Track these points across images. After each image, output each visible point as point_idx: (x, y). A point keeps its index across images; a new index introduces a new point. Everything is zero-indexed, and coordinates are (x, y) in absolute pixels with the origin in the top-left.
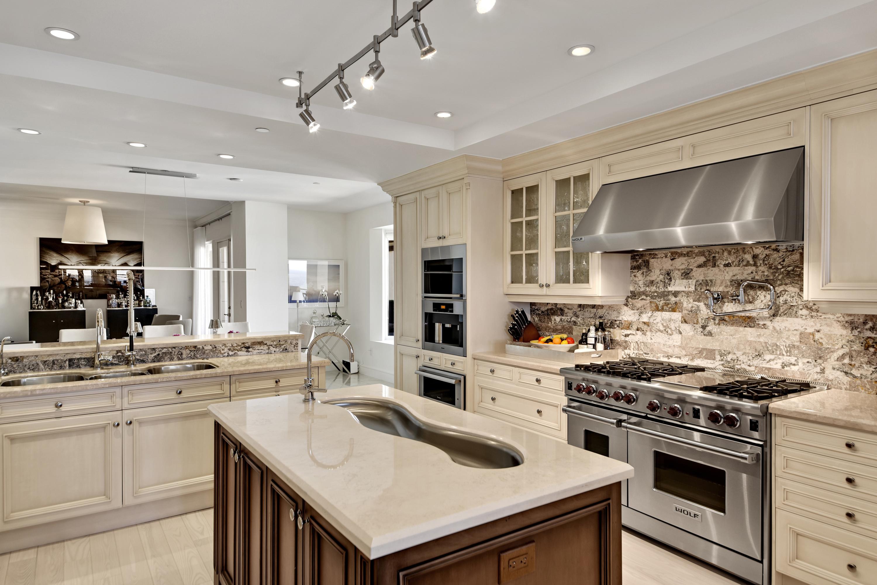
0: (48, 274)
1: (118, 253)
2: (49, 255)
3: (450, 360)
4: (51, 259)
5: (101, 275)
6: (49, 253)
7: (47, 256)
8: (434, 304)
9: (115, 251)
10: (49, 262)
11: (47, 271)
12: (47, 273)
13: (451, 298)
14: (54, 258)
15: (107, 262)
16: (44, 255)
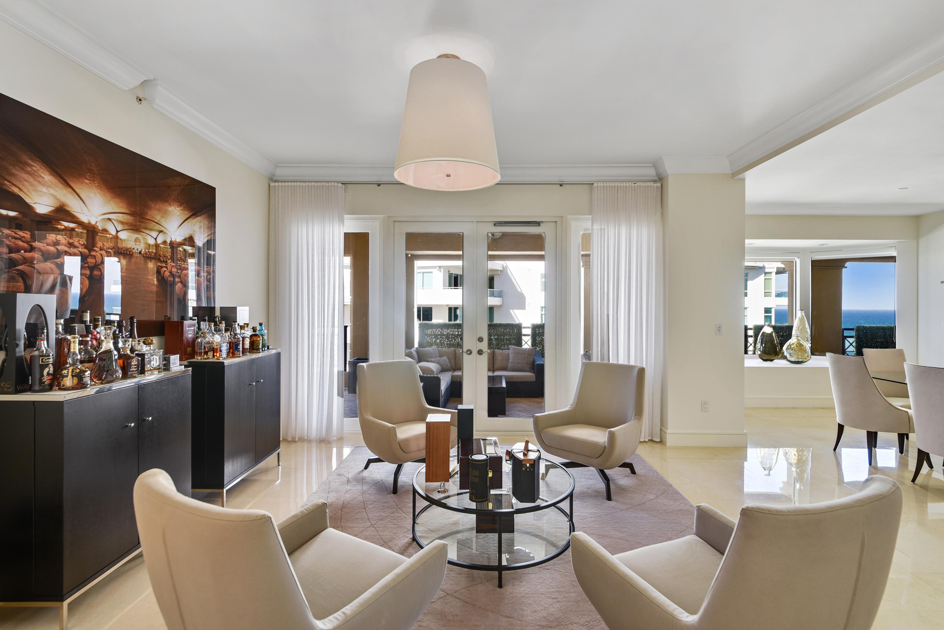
0: (26, 245)
1: (180, 206)
2: (28, 173)
4: (35, 190)
5: (151, 265)
6: (30, 166)
7: (25, 176)
9: (174, 200)
10: (28, 200)
11: (21, 233)
12: (21, 243)
14: (44, 189)
15: (162, 229)
16: (14, 171)
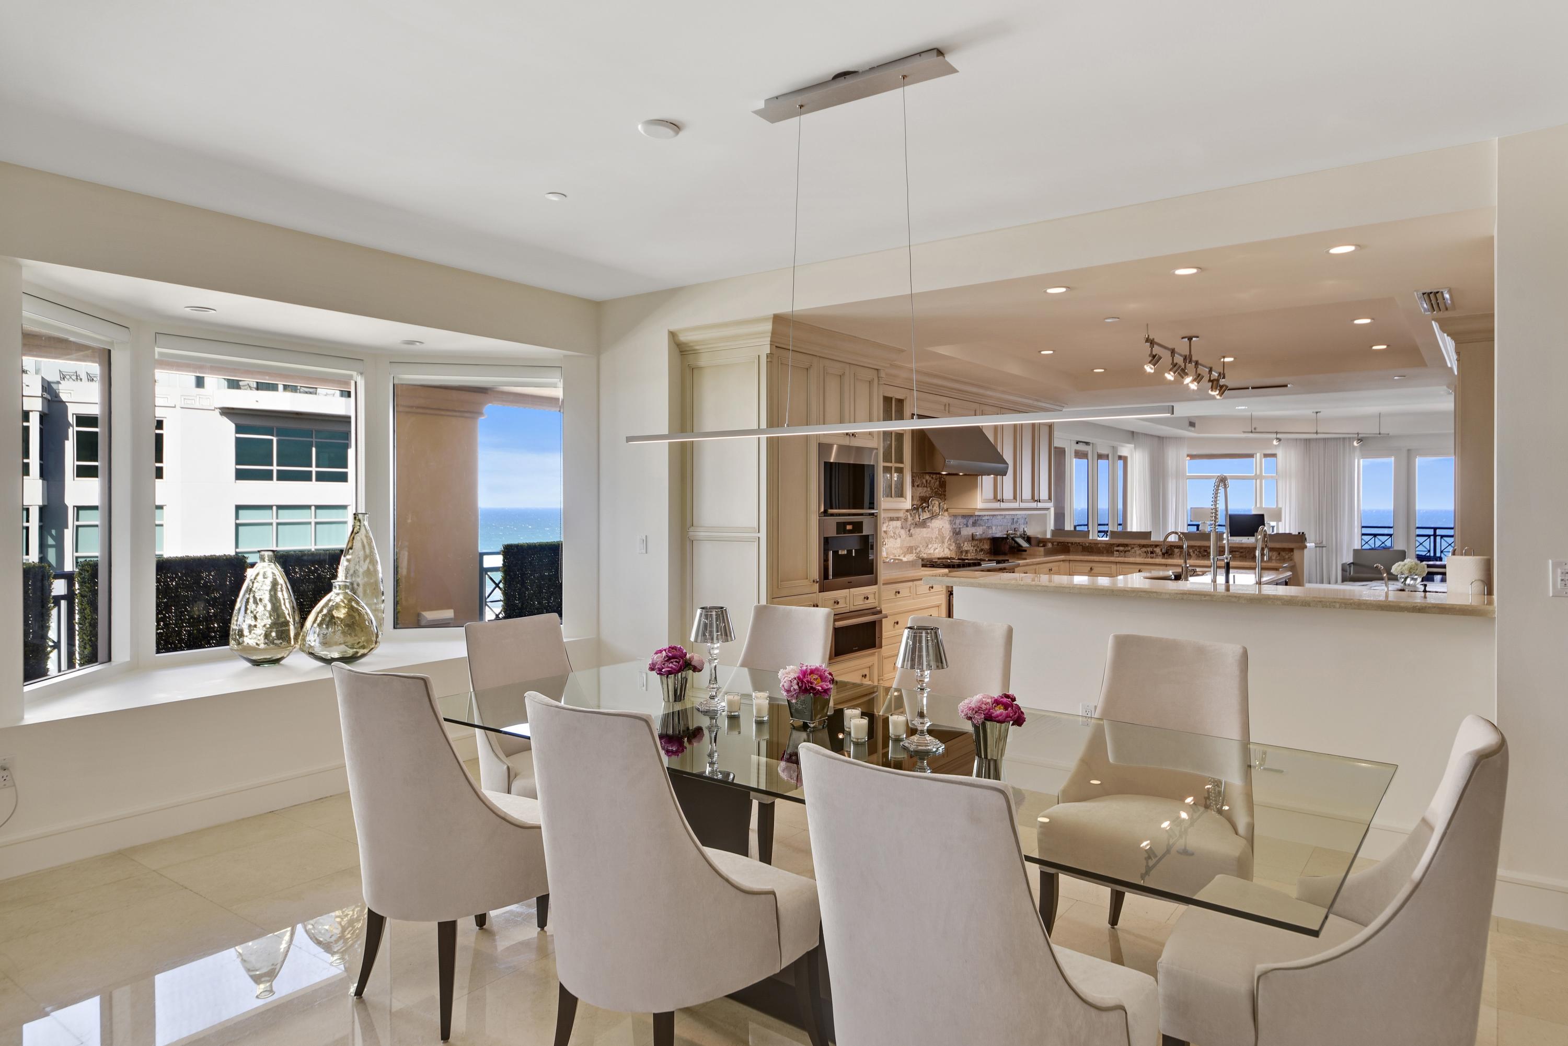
3: (860, 595)
8: (838, 523)
13: (861, 515)
